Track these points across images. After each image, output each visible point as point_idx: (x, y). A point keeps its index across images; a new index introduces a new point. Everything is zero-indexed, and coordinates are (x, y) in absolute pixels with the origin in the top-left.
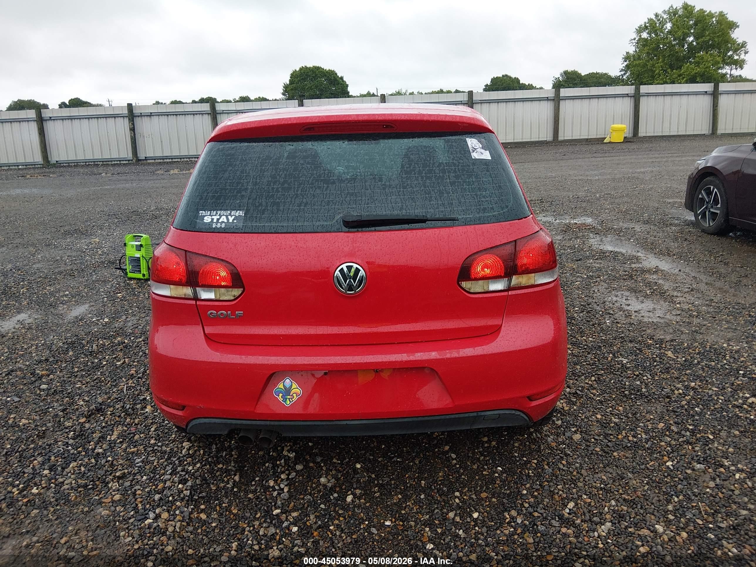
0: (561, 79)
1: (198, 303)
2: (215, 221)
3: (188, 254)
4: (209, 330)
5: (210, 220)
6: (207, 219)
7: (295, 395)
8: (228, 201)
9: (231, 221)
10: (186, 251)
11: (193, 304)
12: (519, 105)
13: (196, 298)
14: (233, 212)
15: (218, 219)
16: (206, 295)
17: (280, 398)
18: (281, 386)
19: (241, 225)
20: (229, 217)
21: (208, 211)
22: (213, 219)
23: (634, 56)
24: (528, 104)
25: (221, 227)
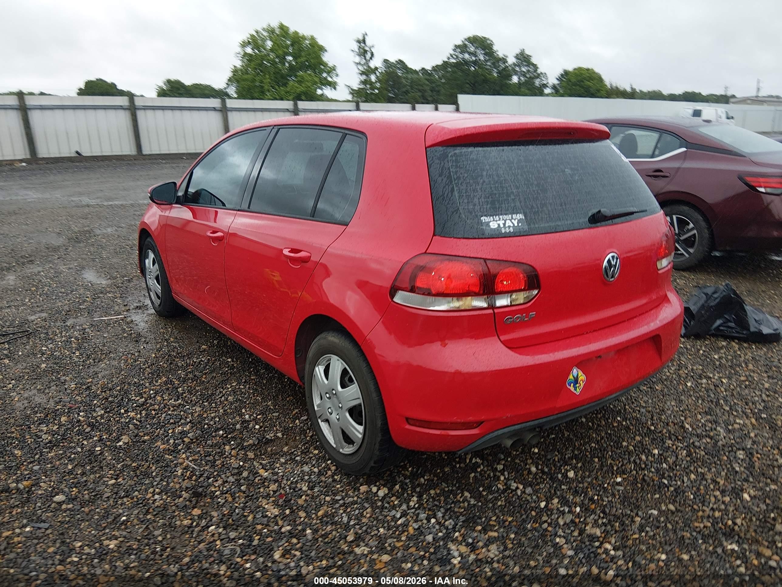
0: (165, 87)
1: (496, 311)
2: (502, 226)
3: (488, 262)
4: (503, 338)
5: (496, 226)
6: (493, 225)
7: (581, 382)
8: (503, 206)
9: (516, 225)
10: (485, 260)
11: (491, 314)
12: (186, 113)
13: (492, 307)
14: (514, 216)
15: (504, 224)
16: (502, 302)
17: (572, 388)
18: (571, 377)
19: (526, 227)
20: (513, 221)
21: (491, 216)
22: (499, 225)
23: (241, 70)
24: (195, 114)
25: (510, 231)
